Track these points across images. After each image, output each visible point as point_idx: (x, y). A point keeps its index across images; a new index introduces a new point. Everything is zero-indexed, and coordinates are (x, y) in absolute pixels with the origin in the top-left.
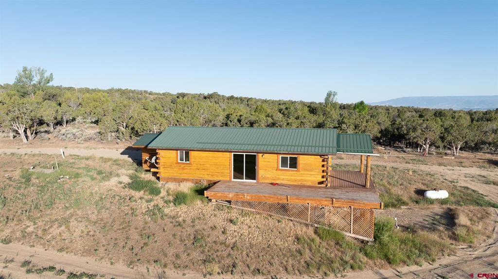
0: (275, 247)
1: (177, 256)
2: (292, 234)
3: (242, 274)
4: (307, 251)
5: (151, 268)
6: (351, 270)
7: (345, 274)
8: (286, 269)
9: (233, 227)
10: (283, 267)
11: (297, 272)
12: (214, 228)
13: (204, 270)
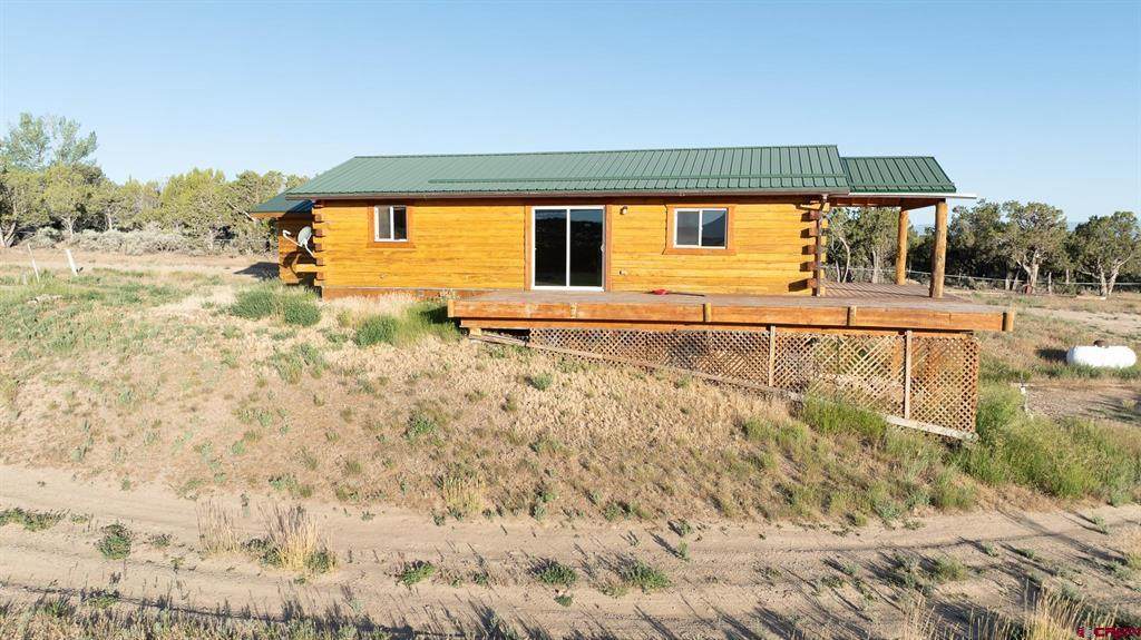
0: (673, 446)
1: (352, 468)
2: (722, 415)
3: (568, 514)
4: (778, 457)
5: (256, 499)
6: (931, 510)
7: (916, 520)
8: (718, 504)
9: (534, 396)
10: (705, 500)
11: (753, 512)
12: (474, 397)
13: (438, 505)
